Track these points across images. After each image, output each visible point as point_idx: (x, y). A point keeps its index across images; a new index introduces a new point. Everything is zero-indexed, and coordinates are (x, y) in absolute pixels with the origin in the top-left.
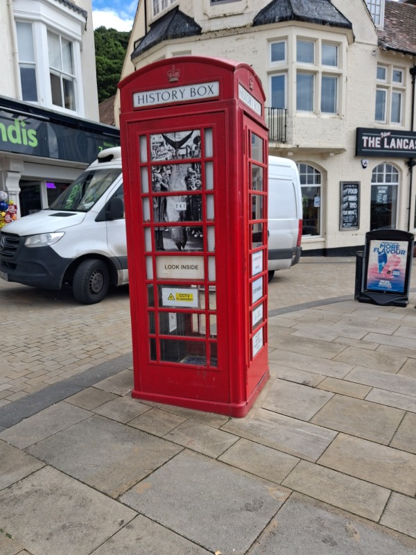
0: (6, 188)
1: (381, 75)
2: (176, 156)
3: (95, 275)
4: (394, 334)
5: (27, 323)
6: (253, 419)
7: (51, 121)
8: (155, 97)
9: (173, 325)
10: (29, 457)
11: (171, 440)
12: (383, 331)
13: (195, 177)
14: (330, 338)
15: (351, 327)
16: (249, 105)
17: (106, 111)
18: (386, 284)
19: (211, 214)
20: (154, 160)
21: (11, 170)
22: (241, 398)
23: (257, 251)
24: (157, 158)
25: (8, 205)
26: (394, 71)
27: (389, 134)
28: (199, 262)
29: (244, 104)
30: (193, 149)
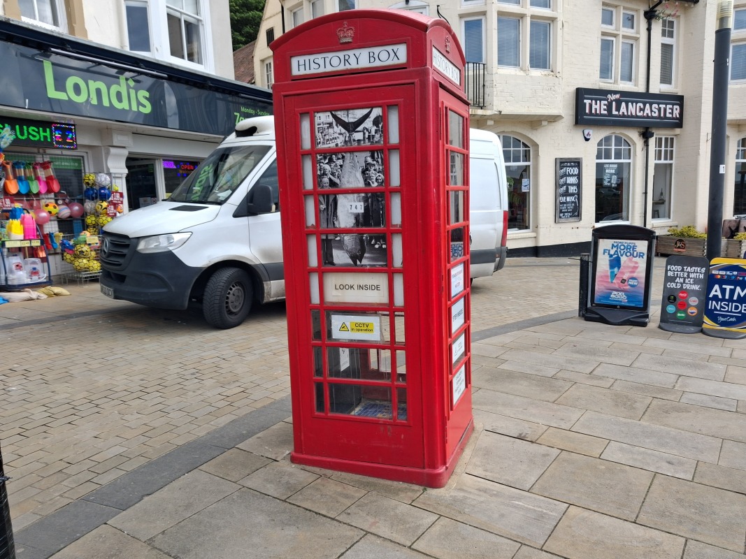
0: (108, 169)
1: (607, 19)
2: (350, 141)
3: (234, 289)
4: (634, 365)
5: (143, 356)
6: (455, 489)
7: (170, 79)
8: (321, 62)
9: (345, 360)
10: (155, 552)
11: (348, 521)
12: (618, 361)
13: (375, 170)
14: (550, 372)
15: (575, 355)
16: (445, 73)
17: (242, 63)
18: (619, 297)
19: (396, 218)
20: (320, 146)
21: (115, 144)
22: (439, 461)
23: (456, 264)
24: (324, 143)
25: (111, 192)
26: (624, 13)
27: (618, 96)
28: (381, 280)
29: (439, 73)
30: (373, 133)
